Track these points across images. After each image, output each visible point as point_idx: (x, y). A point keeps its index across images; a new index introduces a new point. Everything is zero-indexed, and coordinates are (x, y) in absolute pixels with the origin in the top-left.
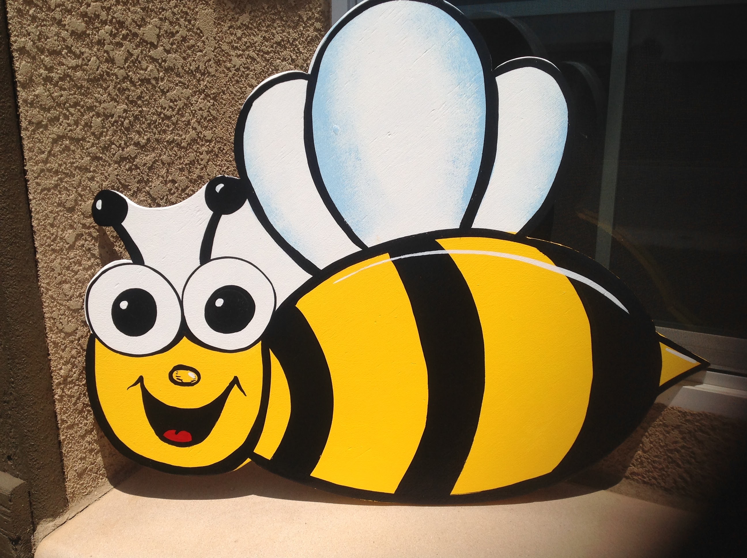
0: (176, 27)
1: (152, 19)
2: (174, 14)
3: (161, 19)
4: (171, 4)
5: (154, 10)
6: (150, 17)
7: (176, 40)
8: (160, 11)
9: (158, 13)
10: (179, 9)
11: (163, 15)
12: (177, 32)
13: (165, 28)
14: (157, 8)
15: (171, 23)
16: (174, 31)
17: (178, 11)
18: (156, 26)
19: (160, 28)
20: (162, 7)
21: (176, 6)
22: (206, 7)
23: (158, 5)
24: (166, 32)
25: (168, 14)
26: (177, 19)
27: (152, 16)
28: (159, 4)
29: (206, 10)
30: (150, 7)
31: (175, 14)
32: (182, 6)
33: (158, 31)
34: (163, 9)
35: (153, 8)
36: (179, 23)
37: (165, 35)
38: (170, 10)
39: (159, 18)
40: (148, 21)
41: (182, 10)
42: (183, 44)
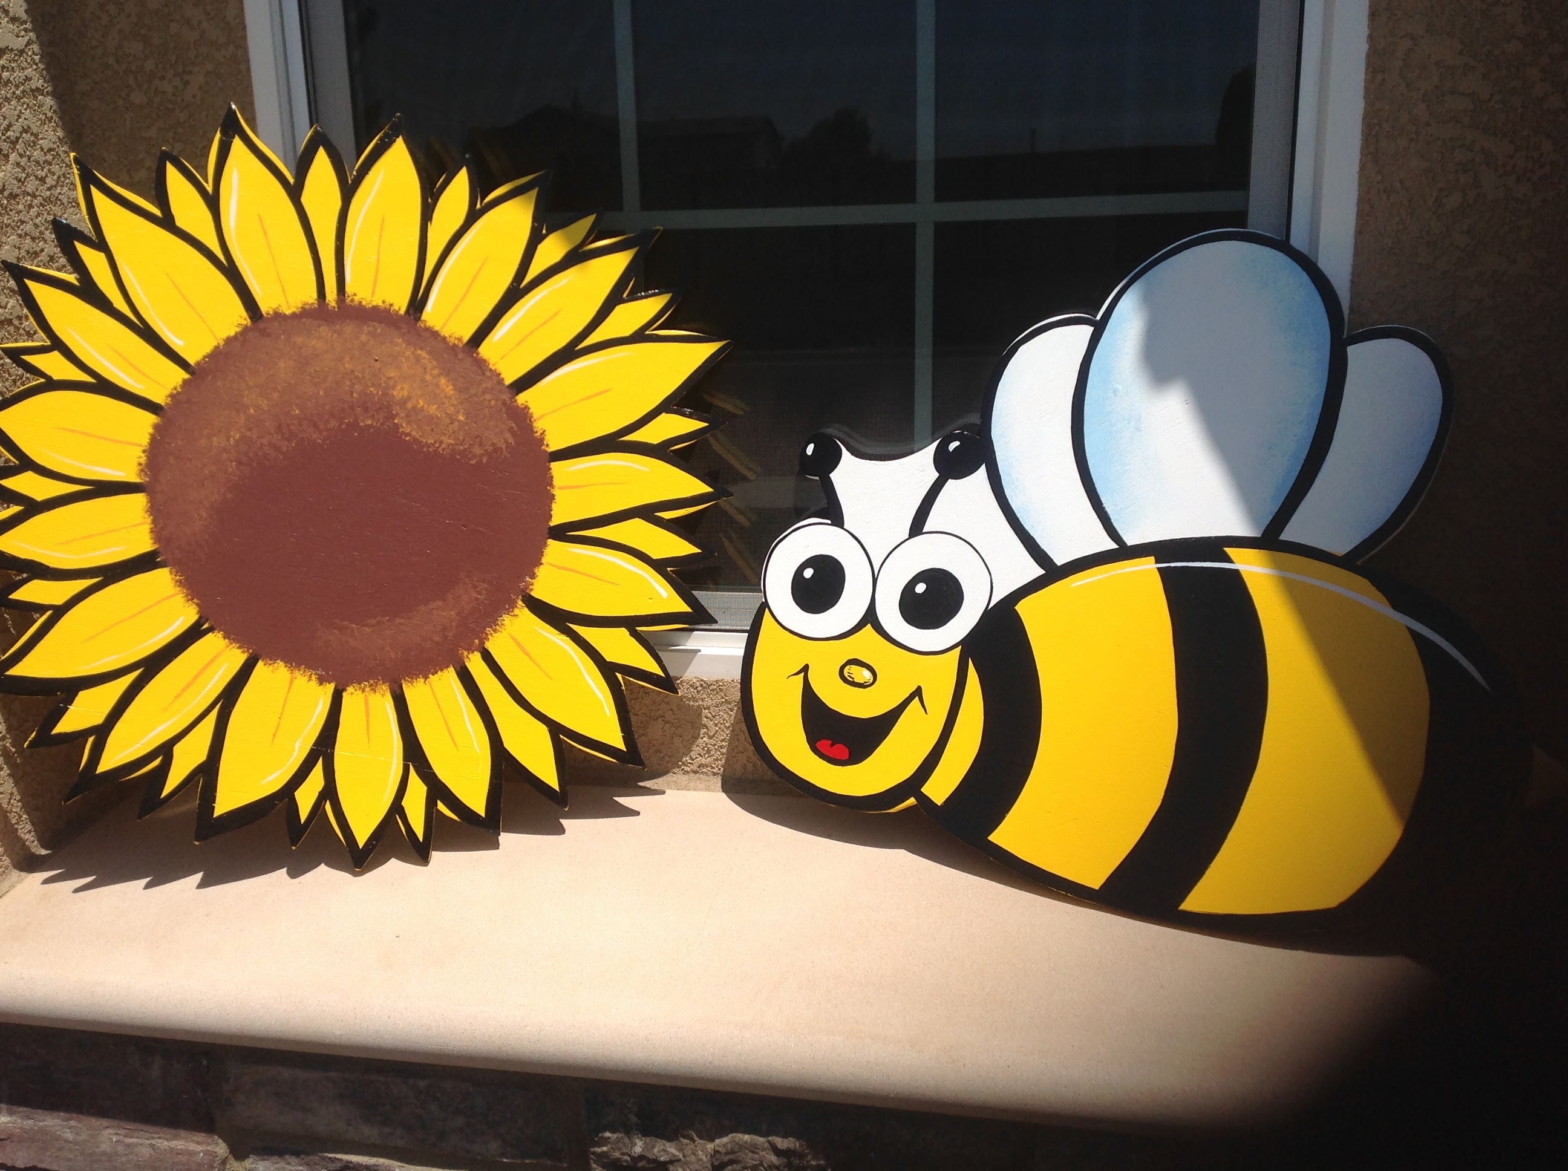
0: (40, 244)
1: (9, 237)
2: (36, 226)
3: (20, 236)
4: (31, 213)
5: (10, 224)
6: (6, 235)
7: (41, 261)
8: (18, 224)
9: (16, 228)
10: (42, 218)
11: (22, 230)
12: (42, 250)
13: (27, 248)
14: (14, 221)
15: (33, 239)
16: (38, 249)
17: (41, 221)
18: (15, 246)
19: (19, 249)
20: (20, 220)
21: (38, 215)
22: (77, 211)
23: (15, 217)
24: (28, 252)
25: (28, 227)
26: (41, 233)
27: (7, 232)
28: (16, 215)
29: (77, 214)
30: (5, 221)
31: (38, 226)
32: (45, 213)
33: (18, 252)
34: (23, 222)
35: (9, 221)
36: (43, 238)
37: (26, 256)
38: (31, 222)
39: (18, 235)
40: (4, 241)
41: (46, 219)
42: (50, 265)
